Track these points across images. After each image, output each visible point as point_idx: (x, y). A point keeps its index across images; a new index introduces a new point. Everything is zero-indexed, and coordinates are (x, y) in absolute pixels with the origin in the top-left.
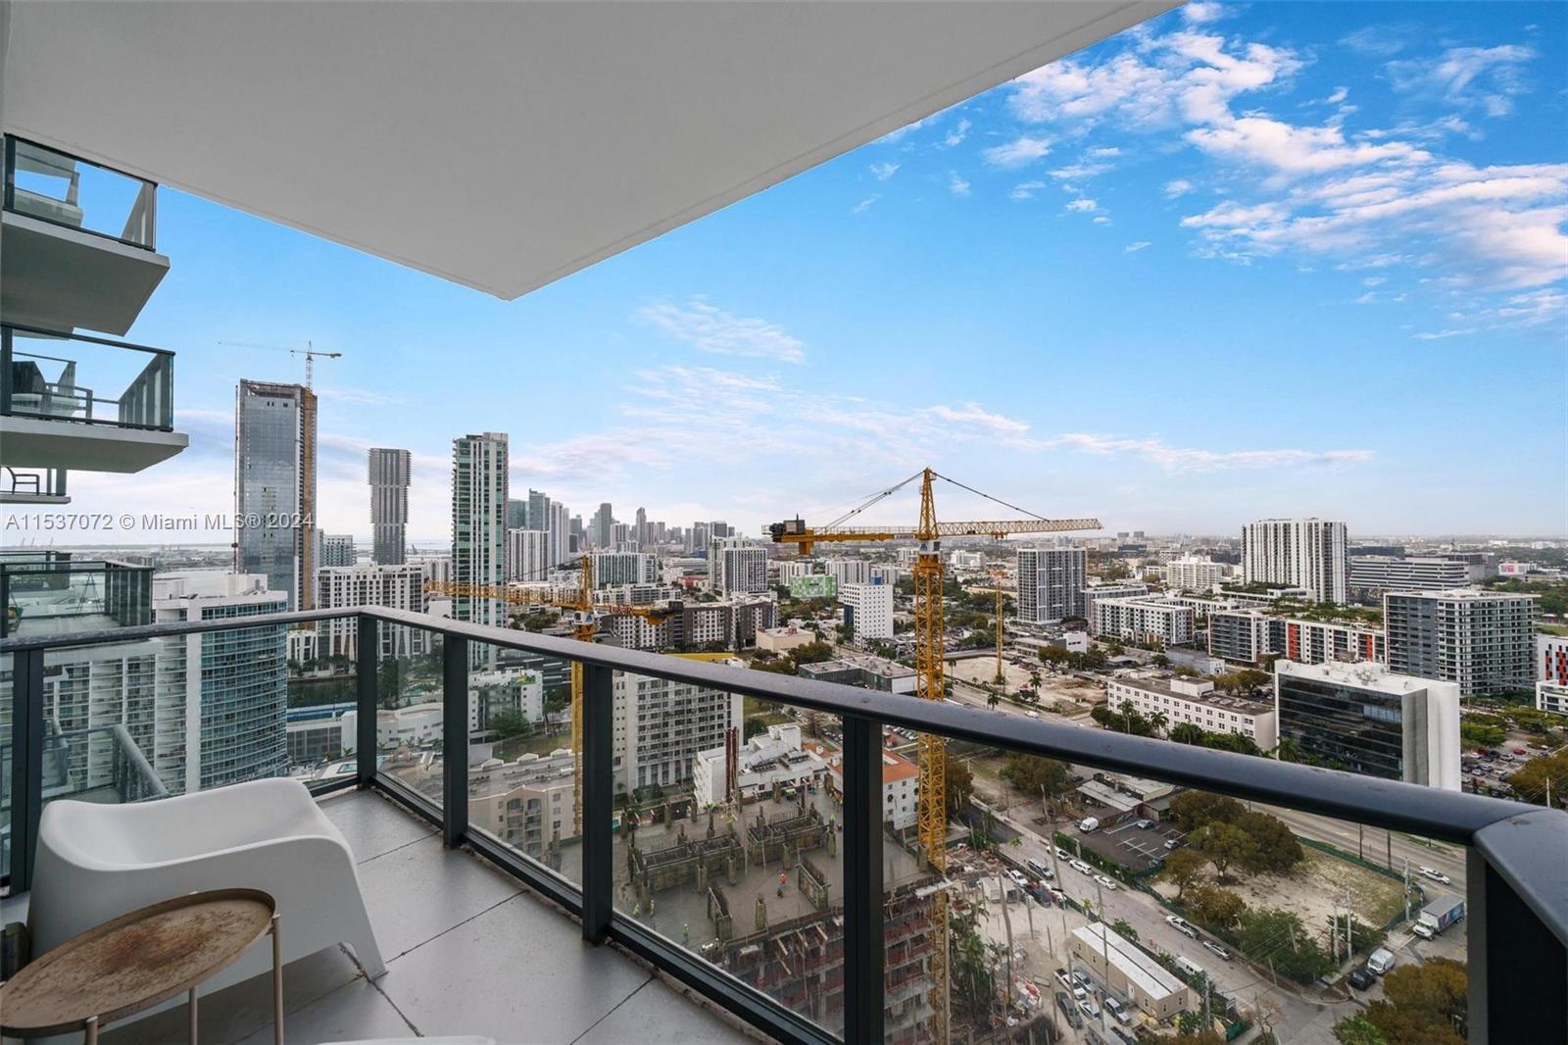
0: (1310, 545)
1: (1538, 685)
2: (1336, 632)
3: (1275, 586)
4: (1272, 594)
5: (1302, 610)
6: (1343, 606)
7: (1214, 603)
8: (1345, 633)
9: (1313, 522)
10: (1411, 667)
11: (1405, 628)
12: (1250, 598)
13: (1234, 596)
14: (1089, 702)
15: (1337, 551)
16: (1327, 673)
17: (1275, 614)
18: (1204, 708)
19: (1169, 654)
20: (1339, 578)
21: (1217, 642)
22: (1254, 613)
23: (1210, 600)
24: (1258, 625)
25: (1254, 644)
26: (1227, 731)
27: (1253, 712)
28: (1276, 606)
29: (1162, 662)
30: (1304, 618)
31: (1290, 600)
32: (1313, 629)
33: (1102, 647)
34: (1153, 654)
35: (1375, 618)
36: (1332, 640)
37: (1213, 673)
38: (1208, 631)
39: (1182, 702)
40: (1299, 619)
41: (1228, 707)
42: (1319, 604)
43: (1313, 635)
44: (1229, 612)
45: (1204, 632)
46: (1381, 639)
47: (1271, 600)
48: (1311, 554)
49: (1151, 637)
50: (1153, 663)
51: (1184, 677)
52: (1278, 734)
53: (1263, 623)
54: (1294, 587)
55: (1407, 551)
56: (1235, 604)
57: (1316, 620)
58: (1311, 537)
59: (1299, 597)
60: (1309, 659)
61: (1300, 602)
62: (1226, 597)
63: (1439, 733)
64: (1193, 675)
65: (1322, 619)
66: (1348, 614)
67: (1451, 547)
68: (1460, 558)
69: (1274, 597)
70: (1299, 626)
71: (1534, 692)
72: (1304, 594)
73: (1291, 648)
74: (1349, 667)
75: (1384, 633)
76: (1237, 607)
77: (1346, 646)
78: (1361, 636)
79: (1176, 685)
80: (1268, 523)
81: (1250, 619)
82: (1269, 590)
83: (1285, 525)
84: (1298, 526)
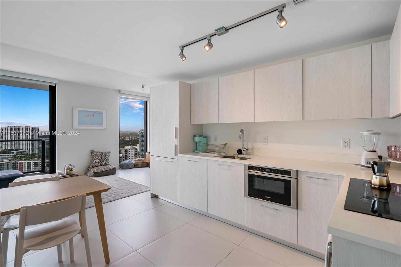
2: (35, 163)
3: (13, 150)
4: (13, 153)
5: (25, 157)
6: (37, 154)
8: (38, 163)
9: (28, 127)
12: (4, 155)
17: (13, 160)
20: (36, 145)
22: (6, 161)
24: (7, 165)
28: (14, 157)
30: (25, 160)
31: (20, 154)
32: (28, 163)
36: (34, 166)
40: (23, 160)
42: (30, 154)
43: (28, 165)
53: (9, 164)
54: (21, 150)
57: (29, 160)
59: (23, 153)
61: (23, 155)
65: (31, 159)
69: (14, 154)
70: (23, 163)
72: (25, 152)
77: (38, 167)
80: (12, 127)
81: (4, 163)
82: (12, 152)
83: (18, 128)
84: (23, 128)
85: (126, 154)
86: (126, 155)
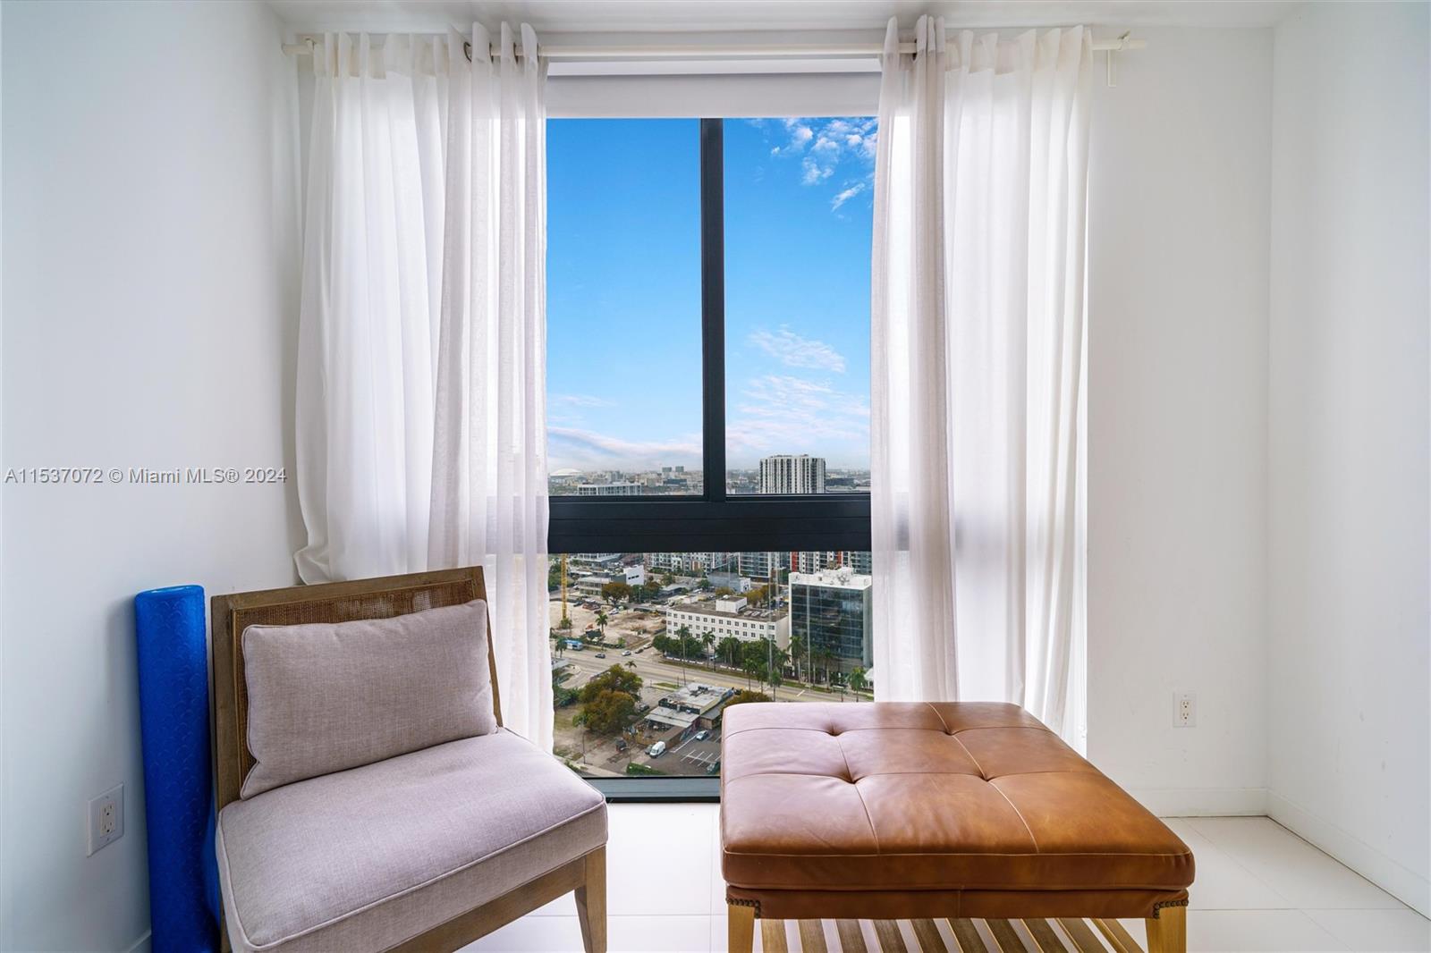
0: (804, 476)
10: (862, 569)
14: (649, 632)
15: (820, 478)
16: (821, 579)
18: (741, 621)
19: (710, 578)
21: (744, 563)
25: (769, 562)
26: (757, 638)
27: (774, 619)
29: (705, 586)
33: (658, 579)
34: (698, 580)
37: (742, 590)
39: (725, 619)
41: (758, 618)
48: (804, 486)
49: (696, 564)
50: (699, 588)
51: (726, 596)
52: (790, 635)
55: (856, 481)
58: (804, 471)
60: (805, 574)
64: (733, 595)
73: (793, 562)
74: (834, 573)
79: (720, 605)
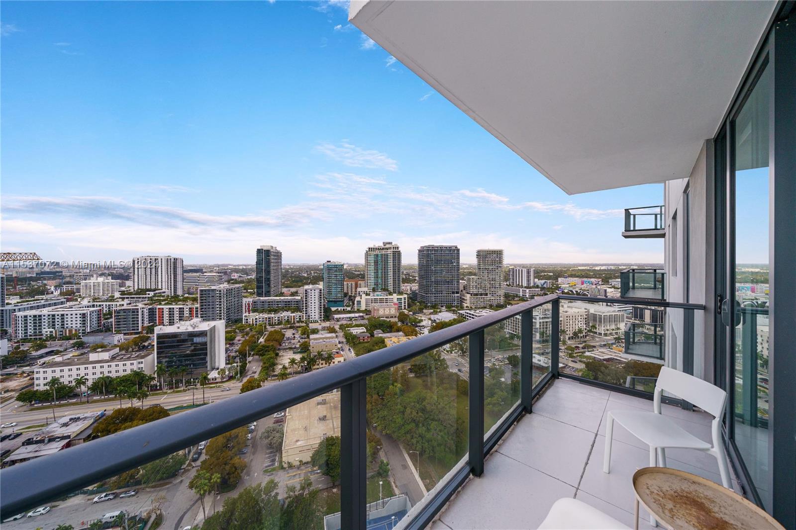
0: (168, 268)
1: (244, 315)
2: (180, 308)
3: (150, 290)
4: (149, 294)
5: (164, 300)
6: (183, 296)
7: (116, 303)
8: (183, 308)
9: (169, 258)
10: (207, 318)
11: (206, 302)
12: (137, 298)
13: (127, 298)
15: (179, 271)
16: (179, 328)
17: (151, 304)
18: (113, 364)
19: (85, 339)
20: (180, 284)
21: (118, 325)
22: (140, 305)
23: (114, 301)
24: (142, 311)
25: (140, 322)
26: (128, 372)
27: (143, 357)
28: (152, 300)
29: (80, 345)
30: (165, 304)
31: (158, 296)
32: (170, 309)
33: (25, 348)
34: (72, 342)
35: (195, 300)
36: (178, 312)
37: (116, 343)
38: (113, 320)
39: (98, 365)
40: (163, 305)
41: (129, 359)
42: (171, 297)
43: (169, 311)
44: (125, 307)
45: (109, 321)
46: (197, 308)
47: (148, 298)
48: (168, 273)
49: (70, 331)
50: (73, 347)
51: (100, 350)
52: (156, 364)
53: (145, 310)
54: (160, 289)
55: (204, 270)
56: (129, 302)
57: (171, 304)
58: (167, 265)
59: (163, 294)
60: (168, 324)
61: (163, 296)
62: (123, 299)
63: (219, 341)
64: (104, 347)
65: (174, 304)
66: (184, 299)
67: (218, 269)
68: (221, 273)
69: (150, 296)
70: (163, 309)
71: (242, 318)
72: (165, 292)
73: (159, 320)
74: (188, 323)
75: (198, 306)
76: (130, 304)
77: (184, 314)
78: (190, 308)
79: (93, 357)
80: (147, 258)
81: (138, 309)
82: (147, 293)
83: (155, 259)
84: (162, 259)
85: (306, 296)
86: (306, 298)
